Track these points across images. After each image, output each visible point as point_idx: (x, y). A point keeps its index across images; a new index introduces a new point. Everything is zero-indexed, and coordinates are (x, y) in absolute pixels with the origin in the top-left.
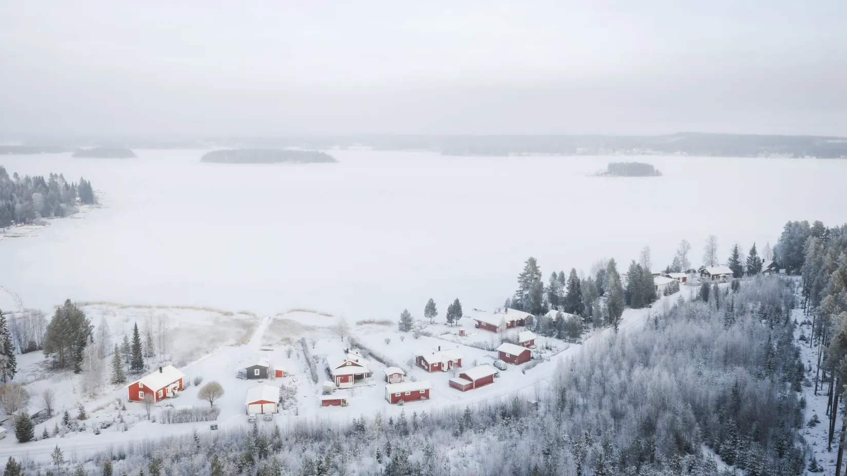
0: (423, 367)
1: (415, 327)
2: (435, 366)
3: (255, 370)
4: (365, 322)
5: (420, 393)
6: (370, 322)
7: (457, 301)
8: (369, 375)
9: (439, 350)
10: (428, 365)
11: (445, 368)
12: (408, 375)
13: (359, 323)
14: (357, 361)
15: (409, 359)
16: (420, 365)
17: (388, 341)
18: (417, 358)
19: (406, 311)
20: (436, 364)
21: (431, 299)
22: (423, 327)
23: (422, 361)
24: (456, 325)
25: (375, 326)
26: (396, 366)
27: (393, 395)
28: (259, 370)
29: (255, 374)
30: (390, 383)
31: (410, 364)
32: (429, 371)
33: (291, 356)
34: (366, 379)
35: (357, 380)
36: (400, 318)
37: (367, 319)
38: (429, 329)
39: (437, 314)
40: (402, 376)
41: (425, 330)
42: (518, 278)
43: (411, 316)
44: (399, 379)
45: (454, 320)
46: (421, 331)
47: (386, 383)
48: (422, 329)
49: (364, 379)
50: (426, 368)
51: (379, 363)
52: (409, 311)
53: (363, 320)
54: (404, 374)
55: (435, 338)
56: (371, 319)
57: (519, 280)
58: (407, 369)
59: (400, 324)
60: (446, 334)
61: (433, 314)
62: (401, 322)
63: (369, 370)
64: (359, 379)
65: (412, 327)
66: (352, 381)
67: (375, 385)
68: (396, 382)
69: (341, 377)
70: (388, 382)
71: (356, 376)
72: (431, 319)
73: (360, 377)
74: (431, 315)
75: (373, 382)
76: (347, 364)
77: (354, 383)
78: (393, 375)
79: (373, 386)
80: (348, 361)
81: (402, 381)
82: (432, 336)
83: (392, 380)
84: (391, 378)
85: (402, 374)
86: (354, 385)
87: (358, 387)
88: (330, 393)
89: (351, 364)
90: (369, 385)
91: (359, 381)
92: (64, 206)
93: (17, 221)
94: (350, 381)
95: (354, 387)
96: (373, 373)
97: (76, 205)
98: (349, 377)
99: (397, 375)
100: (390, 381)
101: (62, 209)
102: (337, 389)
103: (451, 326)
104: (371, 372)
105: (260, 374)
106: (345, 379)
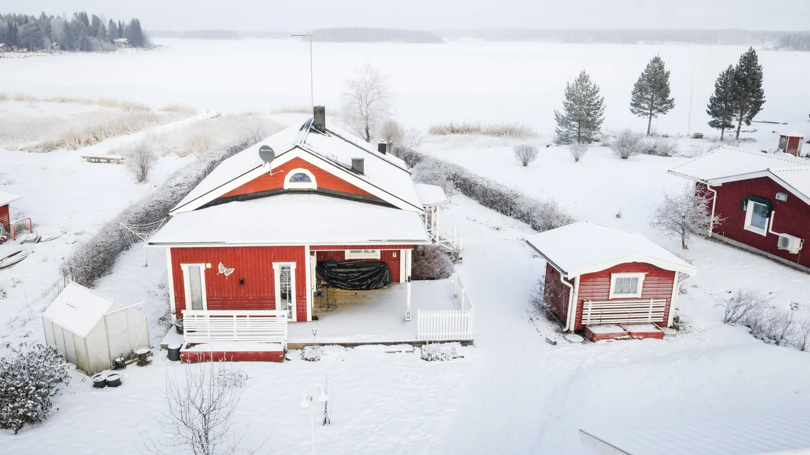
0: (757, 244)
4: (453, 130)
6: (468, 130)
7: (750, 59)
8: (427, 264)
13: (437, 131)
14: (357, 167)
19: (583, 79)
21: (656, 60)
23: (752, 209)
24: (737, 139)
30: (582, 331)
34: (409, 289)
35: (341, 294)
37: (458, 123)
40: (677, 286)
43: (600, 94)
44: (651, 309)
45: (734, 121)
47: (548, 329)
49: (395, 289)
51: (494, 217)
53: (448, 124)
56: (471, 122)
59: (561, 122)
62: (565, 113)
63: (437, 244)
64: (354, 288)
65: (597, 136)
66: (301, 296)
67: (475, 342)
68: (630, 333)
69: (209, 266)
70: (568, 332)
71: (339, 267)
72: (650, 121)
73: (370, 277)
74: (651, 111)
75: (470, 315)
76: (287, 185)
77: (313, 311)
78: (614, 276)
79: (465, 343)
80: (297, 162)
81: (670, 323)
82: (675, 154)
83: (599, 311)
84: (590, 302)
85: (676, 276)
86: (309, 325)
87: (345, 345)
88: (23, 406)
89: (313, 185)
90: (419, 340)
91: (357, 304)
92: (94, 40)
93: (20, 47)
94: (283, 297)
95: (307, 345)
96: (460, 256)
97: (119, 46)
98: (277, 266)
99: (641, 276)
100: (584, 317)
101: (87, 41)
102: (160, 358)
103: (722, 139)
104: (449, 253)
106: (241, 282)
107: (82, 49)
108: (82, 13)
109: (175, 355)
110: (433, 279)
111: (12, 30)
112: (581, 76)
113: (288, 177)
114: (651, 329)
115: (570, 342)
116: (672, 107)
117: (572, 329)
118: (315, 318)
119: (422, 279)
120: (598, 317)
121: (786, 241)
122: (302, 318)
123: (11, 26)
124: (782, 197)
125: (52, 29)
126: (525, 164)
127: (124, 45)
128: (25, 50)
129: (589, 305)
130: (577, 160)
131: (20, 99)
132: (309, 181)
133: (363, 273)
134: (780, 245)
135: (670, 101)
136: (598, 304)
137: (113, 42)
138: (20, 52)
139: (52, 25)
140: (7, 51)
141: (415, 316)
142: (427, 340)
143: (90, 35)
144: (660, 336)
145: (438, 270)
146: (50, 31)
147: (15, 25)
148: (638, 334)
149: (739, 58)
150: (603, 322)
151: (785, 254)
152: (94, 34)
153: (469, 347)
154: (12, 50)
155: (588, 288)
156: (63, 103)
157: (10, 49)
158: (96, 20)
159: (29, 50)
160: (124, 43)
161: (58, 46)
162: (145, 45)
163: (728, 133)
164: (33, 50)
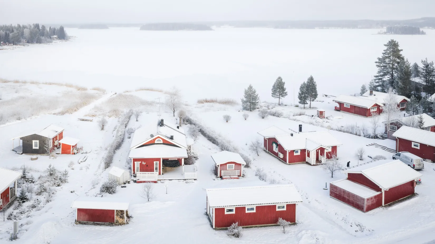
0: (276, 155)
1: (261, 107)
2: (295, 154)
3: (34, 141)
4: (207, 101)
5: (277, 210)
6: (212, 101)
7: (311, 79)
8: (188, 161)
9: (300, 130)
10: (284, 152)
11: (312, 159)
12: (251, 166)
13: (200, 102)
14: (172, 138)
15: (254, 141)
16: (270, 151)
17: (227, 119)
18: (265, 141)
19: (251, 87)
20: (297, 152)
21: (279, 78)
22: (270, 107)
23: (274, 145)
24: (310, 107)
25: (217, 105)
26: (235, 150)
27: (219, 211)
28: (38, 141)
29: (34, 148)
30: (221, 177)
31: (255, 148)
32: (286, 161)
33: (105, 127)
34: (184, 167)
35: (168, 168)
36: (244, 94)
37: (209, 98)
38: (279, 109)
39: (286, 94)
40: (242, 167)
41: (274, 110)
42: (376, 62)
43: (256, 93)
44: (237, 172)
45: (308, 102)
46: (269, 111)
47: (214, 177)
48: (269, 109)
49: (180, 167)
50: (281, 156)
51: (210, 144)
52: (254, 88)
53: (204, 99)
54: (245, 164)
55: (287, 119)
56: (213, 98)
57: (377, 64)
58: (251, 156)
59: (244, 102)
60: (300, 115)
61: (281, 94)
62: (245, 99)
63: (192, 154)
64: (171, 167)
65: (257, 107)
66: (160, 169)
67: (197, 179)
68: (231, 178)
69: (140, 162)
70: (218, 177)
71: (168, 162)
72: (279, 100)
73: (175, 164)
74: (279, 96)
75: (196, 173)
76: (156, 142)
77: (162, 173)
78: (228, 165)
79: (195, 180)
80: (159, 137)
81: (242, 175)
82: (282, 116)
83: (224, 173)
84: (223, 171)
85: (242, 165)
86: (161, 176)
87: (169, 180)
88: (113, 190)
89: (162, 142)
90: (185, 179)
91: (171, 171)
92: (43, 38)
93: (10, 43)
94: (156, 169)
95: (161, 180)
96: (198, 158)
97: (53, 39)
98: (155, 162)
99: (234, 165)
100: (221, 174)
101: (40, 39)
102: (132, 182)
103: (304, 108)
104: (195, 157)
105: (38, 148)
106: (147, 166)
107: (37, 42)
108: (37, 24)
109: (135, 182)
110: (190, 164)
111: (7, 35)
112: (250, 86)
113: (156, 140)
114: (237, 177)
115: (218, 180)
116: (286, 95)
117: (219, 177)
118: (163, 174)
119: (187, 164)
120: (224, 174)
122: (160, 174)
123: (7, 33)
124: (278, 143)
125: (24, 33)
126: (227, 122)
127: (55, 39)
128: (12, 44)
129: (222, 171)
130: (246, 119)
131: (32, 83)
132: (161, 141)
133: (173, 163)
134: (279, 156)
135: (285, 93)
136: (225, 171)
137: (51, 38)
138: (10, 46)
139: (24, 32)
140: (4, 45)
141: (184, 174)
142: (187, 179)
143: (41, 36)
145: (191, 162)
146: (23, 34)
147: (9, 33)
148: (233, 178)
149: (307, 79)
150: (226, 175)
151: (280, 158)
152: (43, 34)
153: (196, 181)
154: (6, 44)
155: (222, 167)
156: (51, 85)
157: (5, 44)
158: (43, 27)
159: (14, 44)
160: (56, 38)
161: (26, 41)
162: (65, 38)
163: (307, 106)
164: (16, 44)
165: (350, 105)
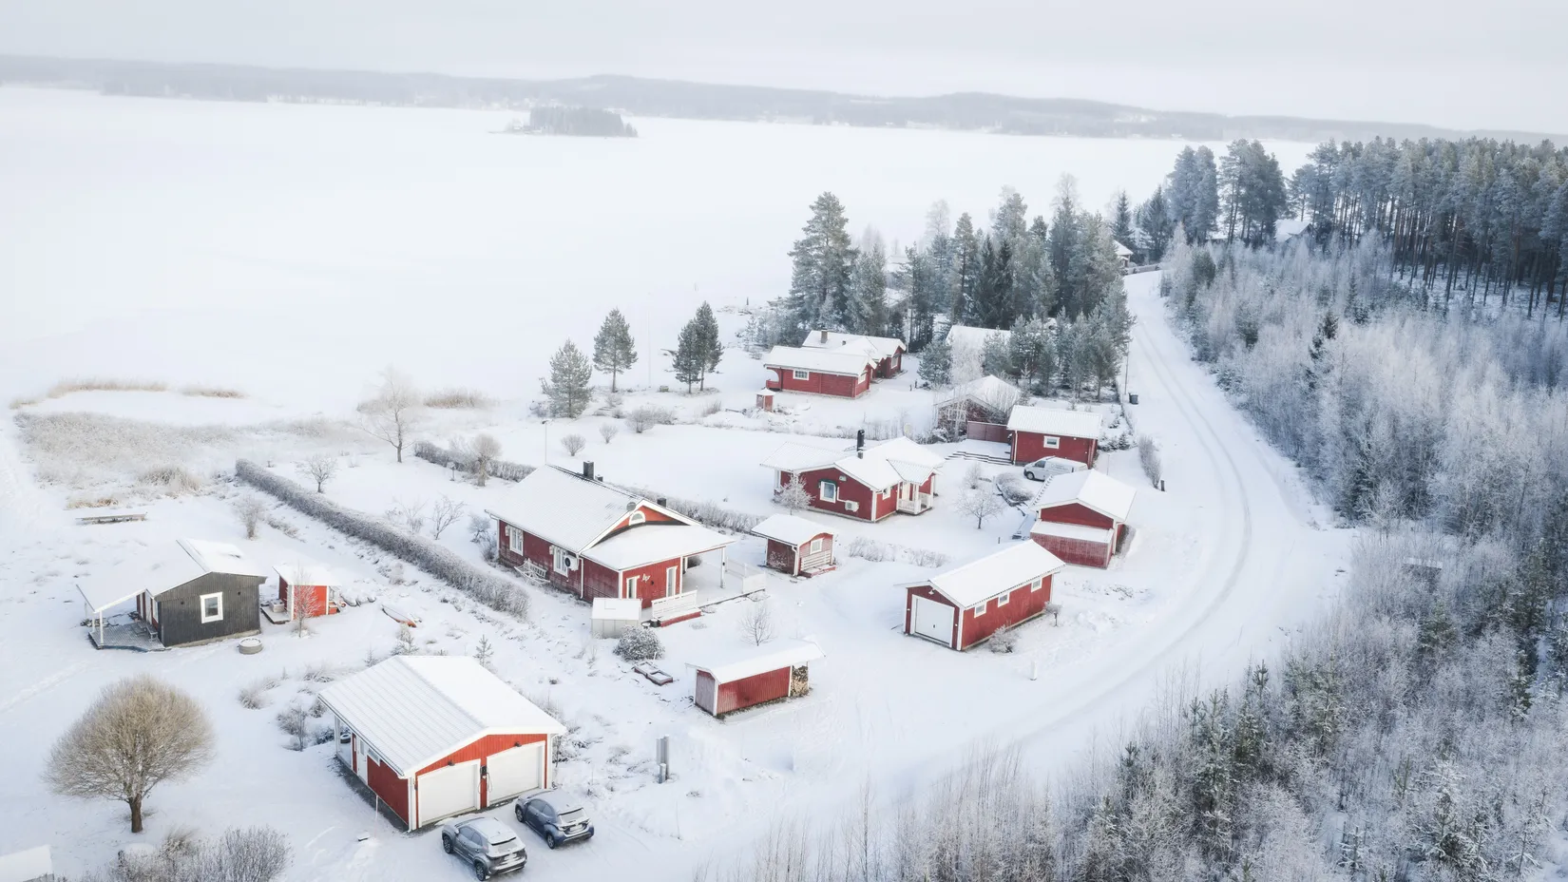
2: (884, 497)
3: (203, 597)
5: (1032, 590)
16: (813, 504)
19: (570, 348)
20: (886, 492)
21: (615, 313)
23: (825, 487)
24: (702, 389)
27: (969, 614)
28: (219, 595)
29: (205, 619)
32: (868, 517)
44: (825, 556)
50: (854, 506)
55: (699, 427)
66: (678, 585)
67: (766, 590)
69: (639, 577)
70: (797, 575)
72: (614, 376)
74: (615, 366)
76: (631, 523)
78: (812, 543)
79: (763, 590)
81: (833, 562)
83: (807, 562)
85: (834, 537)
89: (643, 520)
90: (744, 593)
94: (670, 587)
98: (668, 570)
99: (821, 540)
100: (802, 566)
103: (690, 393)
105: (220, 617)
106: (653, 583)
112: (567, 344)
113: (632, 517)
114: (828, 567)
120: (806, 565)
121: (850, 505)
124: (843, 479)
129: (803, 560)
130: (607, 442)
132: (641, 518)
134: (847, 508)
135: (634, 355)
142: (750, 594)
144: (834, 569)
149: (695, 312)
150: (808, 567)
151: (850, 513)
163: (695, 385)
165: (808, 372)
